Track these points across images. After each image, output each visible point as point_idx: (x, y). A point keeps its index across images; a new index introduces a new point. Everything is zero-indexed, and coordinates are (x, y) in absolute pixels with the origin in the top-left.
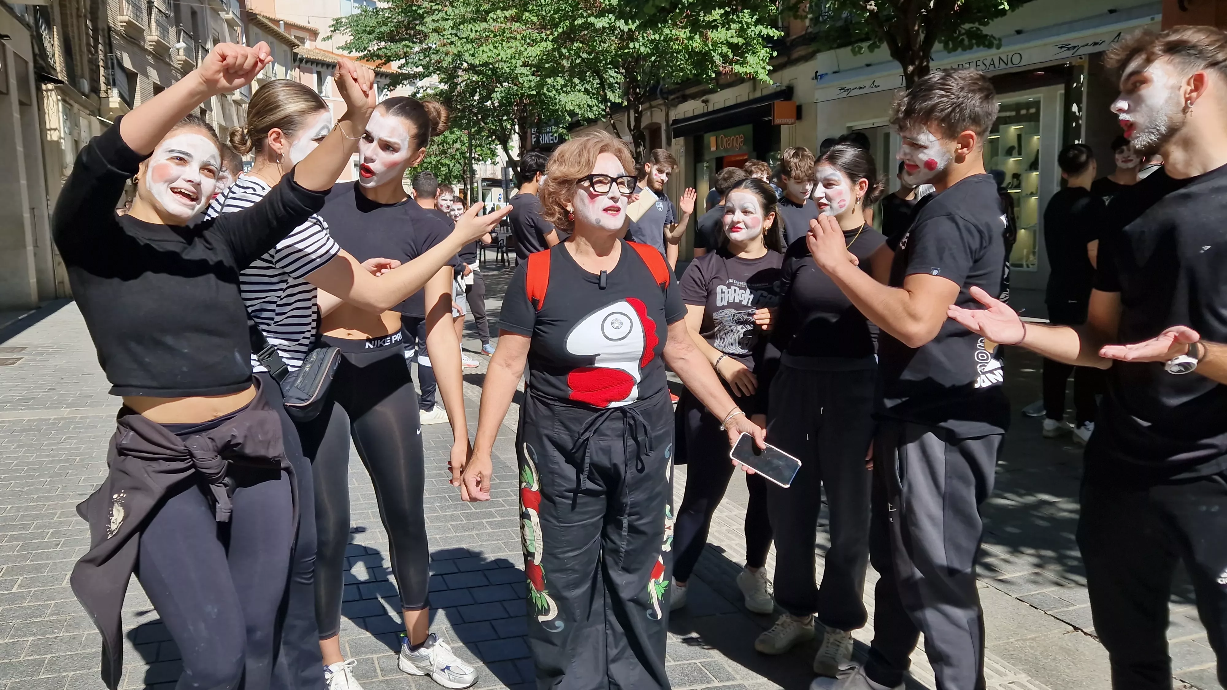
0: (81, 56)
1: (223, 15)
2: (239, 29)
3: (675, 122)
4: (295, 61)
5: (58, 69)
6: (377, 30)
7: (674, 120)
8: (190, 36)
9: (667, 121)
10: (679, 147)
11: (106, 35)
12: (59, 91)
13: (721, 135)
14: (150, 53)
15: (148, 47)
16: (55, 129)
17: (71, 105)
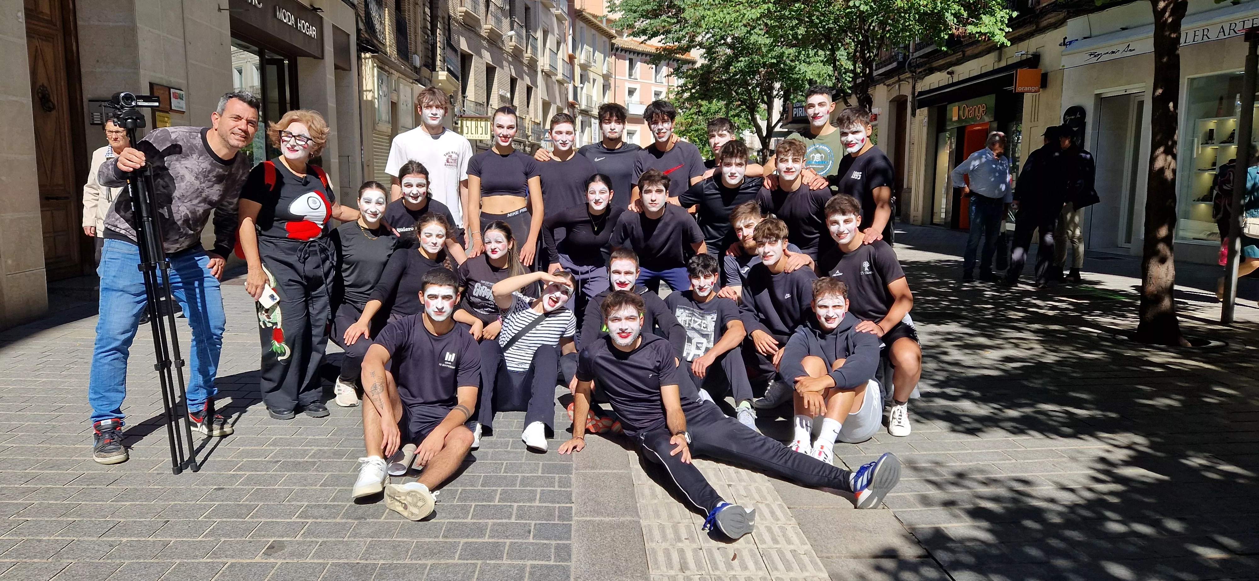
0: (416, 36)
1: (553, 10)
2: (567, 23)
3: (921, 93)
4: (612, 49)
5: (388, 44)
7: (919, 92)
8: (522, 27)
9: (913, 93)
10: (923, 117)
11: (447, 22)
12: (375, 60)
13: (963, 104)
14: (485, 39)
15: (484, 33)
16: (370, 91)
17: (389, 73)
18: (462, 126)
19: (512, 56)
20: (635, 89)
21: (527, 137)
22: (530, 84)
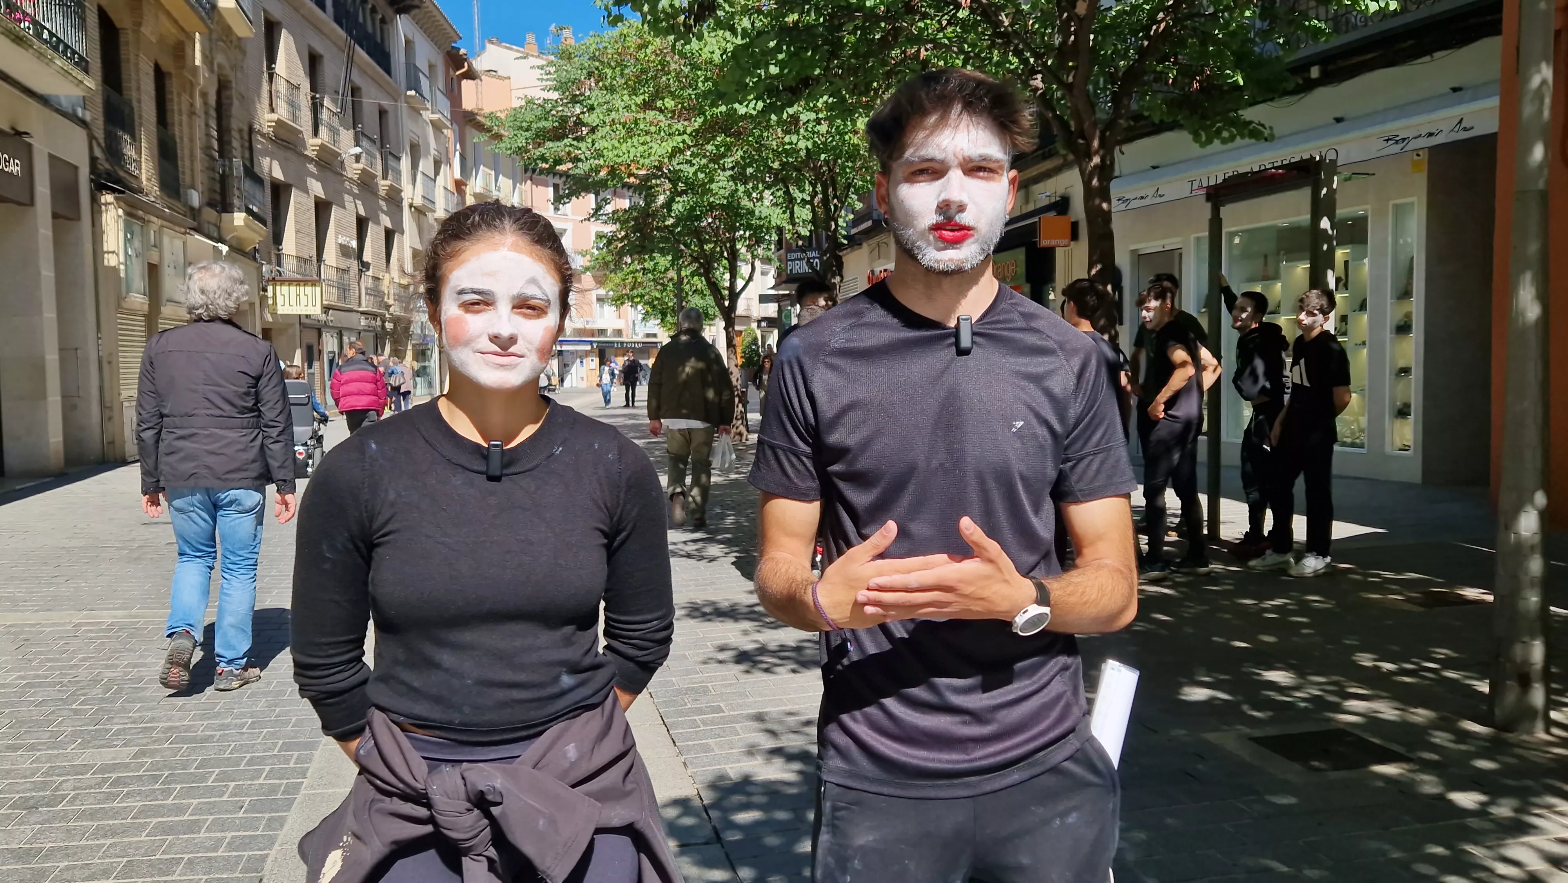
0: (192, 162)
1: (426, 115)
2: (450, 134)
4: (526, 171)
5: (144, 176)
6: (534, 126)
8: (374, 141)
11: (246, 137)
12: (122, 204)
14: (311, 160)
15: (310, 153)
16: (113, 252)
17: (145, 222)
18: (275, 294)
19: (358, 185)
20: (565, 230)
21: (388, 307)
22: (390, 226)
